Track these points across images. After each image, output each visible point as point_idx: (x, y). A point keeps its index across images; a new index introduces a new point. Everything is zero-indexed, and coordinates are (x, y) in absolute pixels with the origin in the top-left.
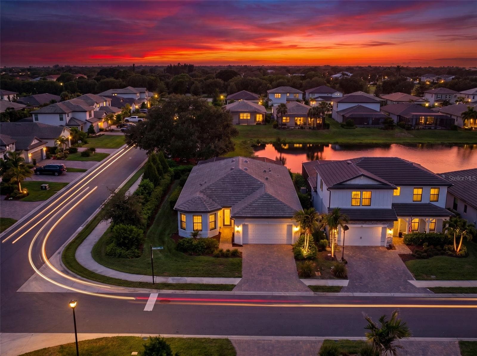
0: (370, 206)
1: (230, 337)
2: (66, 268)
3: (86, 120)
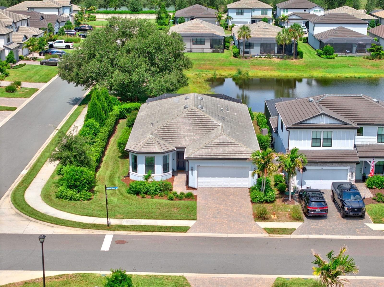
0: (331, 147)
1: (185, 275)
2: (17, 211)
3: (4, 46)
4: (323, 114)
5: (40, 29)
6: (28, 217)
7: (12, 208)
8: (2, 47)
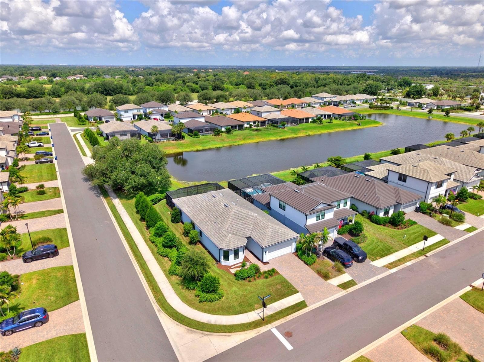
0: (324, 218)
3: (6, 156)
4: (322, 203)
5: (12, 135)
6: (201, 332)
7: (178, 325)
8: (5, 156)
